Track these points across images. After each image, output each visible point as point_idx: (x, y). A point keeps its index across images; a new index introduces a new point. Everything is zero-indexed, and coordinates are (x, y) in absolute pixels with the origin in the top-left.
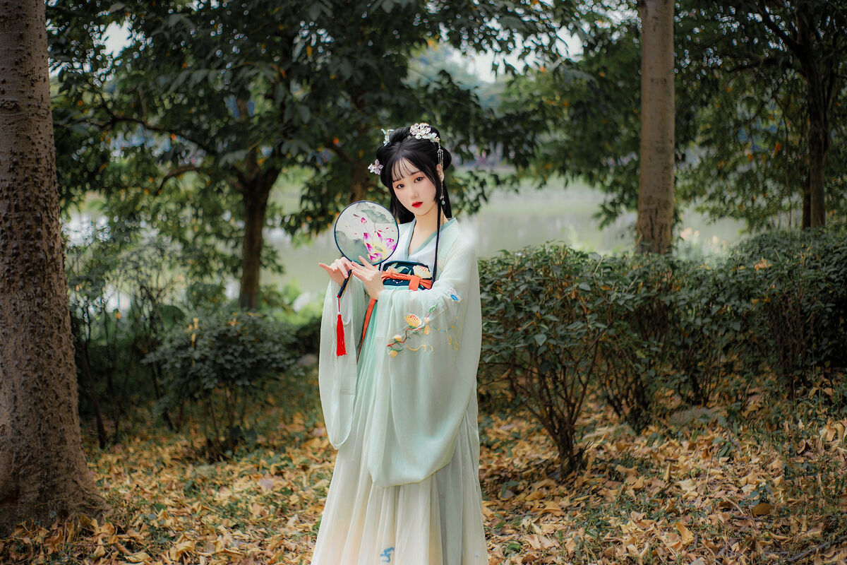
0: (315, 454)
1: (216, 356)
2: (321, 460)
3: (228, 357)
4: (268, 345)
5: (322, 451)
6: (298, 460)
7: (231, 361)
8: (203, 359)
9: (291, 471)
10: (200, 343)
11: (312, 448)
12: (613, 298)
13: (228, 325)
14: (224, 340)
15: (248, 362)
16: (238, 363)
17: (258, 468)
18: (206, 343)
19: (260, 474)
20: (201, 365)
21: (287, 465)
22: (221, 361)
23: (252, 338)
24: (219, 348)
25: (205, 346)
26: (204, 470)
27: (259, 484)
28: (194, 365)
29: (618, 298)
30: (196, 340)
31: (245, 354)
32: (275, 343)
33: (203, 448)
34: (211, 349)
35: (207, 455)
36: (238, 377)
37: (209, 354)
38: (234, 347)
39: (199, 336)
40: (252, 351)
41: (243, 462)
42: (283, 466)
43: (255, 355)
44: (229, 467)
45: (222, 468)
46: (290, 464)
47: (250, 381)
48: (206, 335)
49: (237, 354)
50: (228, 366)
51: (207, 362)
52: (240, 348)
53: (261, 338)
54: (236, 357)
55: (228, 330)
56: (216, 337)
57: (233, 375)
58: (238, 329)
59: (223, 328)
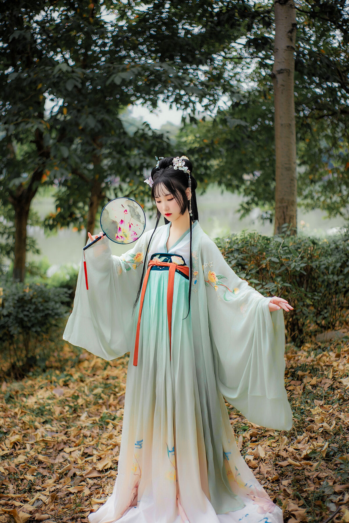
0: (87, 371)
1: (18, 312)
2: (91, 375)
3: (26, 313)
5: (91, 369)
6: (76, 376)
7: (27, 316)
9: (74, 383)
10: (6, 304)
11: (84, 368)
12: (292, 266)
13: (24, 292)
14: (22, 302)
15: (39, 315)
16: (32, 316)
17: (51, 382)
18: (11, 304)
19: (53, 386)
20: (7, 319)
21: (70, 379)
22: (21, 315)
23: (40, 300)
24: (19, 307)
25: (10, 306)
26: (16, 385)
27: (54, 392)
28: (3, 319)
29: (295, 266)
30: (3, 303)
31: (36, 310)
32: (56, 302)
33: (9, 370)
34: (14, 308)
35: (12, 374)
36: (33, 326)
37: (12, 312)
38: (29, 306)
39: (5, 300)
40: (41, 308)
41: (39, 379)
42: (68, 381)
43: (43, 311)
44: (30, 382)
45: (26, 382)
46: (72, 378)
47: (40, 327)
48: (10, 299)
49: (31, 311)
50: (26, 319)
51: (12, 317)
52: (33, 307)
53: (47, 300)
54: (31, 313)
55: (25, 295)
56: (17, 300)
57: (29, 325)
58: (31, 294)
59: (21, 294)
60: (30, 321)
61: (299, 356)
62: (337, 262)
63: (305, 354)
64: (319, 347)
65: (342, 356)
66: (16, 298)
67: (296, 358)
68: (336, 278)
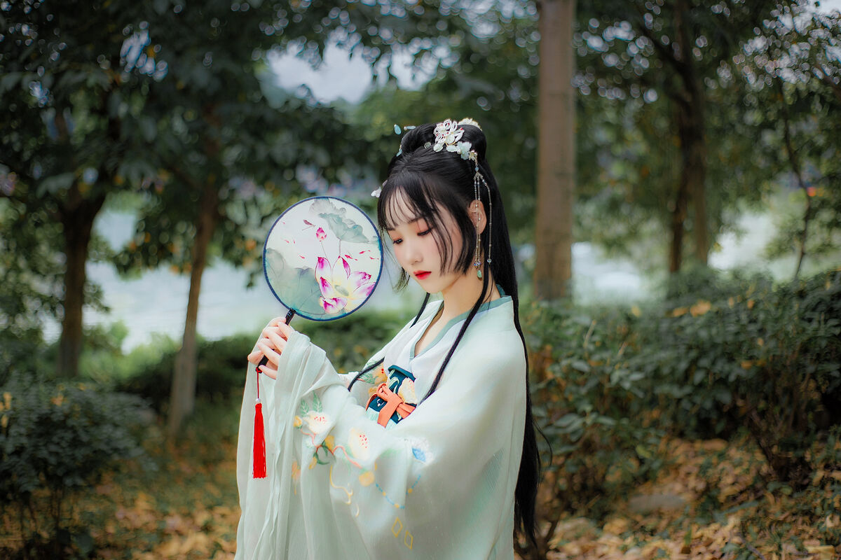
1: (36, 447)
3: (53, 448)
4: (107, 430)
7: (57, 454)
8: (19, 451)
10: (13, 431)
12: (615, 378)
13: (52, 405)
14: (47, 425)
15: (81, 453)
16: (66, 456)
18: (23, 430)
20: (15, 459)
22: (43, 453)
23: (84, 421)
24: (40, 435)
25: (21, 435)
28: (6, 459)
29: (621, 379)
30: (9, 426)
31: (76, 443)
32: (116, 426)
34: (29, 436)
36: (68, 473)
37: (27, 446)
38: (60, 433)
39: (13, 420)
40: (84, 438)
43: (88, 444)
47: (83, 477)
48: (22, 419)
49: (64, 444)
50: (53, 460)
51: (25, 456)
52: (69, 436)
53: (97, 421)
54: (63, 448)
55: (53, 412)
56: (36, 423)
57: (60, 472)
58: (66, 409)
59: (45, 409)
60: (60, 464)
61: (604, 545)
62: (678, 359)
63: (615, 540)
64: (643, 529)
65: (695, 551)
66: (34, 417)
67: (600, 551)
68: (676, 392)
